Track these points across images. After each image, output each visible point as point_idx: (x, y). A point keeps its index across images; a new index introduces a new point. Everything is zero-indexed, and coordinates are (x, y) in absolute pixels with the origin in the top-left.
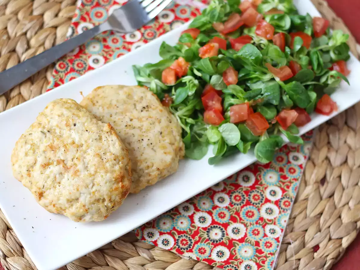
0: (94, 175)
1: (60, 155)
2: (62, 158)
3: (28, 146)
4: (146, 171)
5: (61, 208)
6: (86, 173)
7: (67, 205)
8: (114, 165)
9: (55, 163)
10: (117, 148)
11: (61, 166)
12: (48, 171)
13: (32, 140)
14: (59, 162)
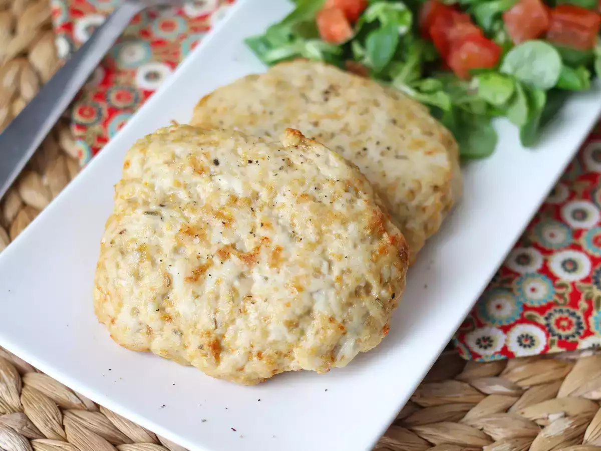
0: (318, 242)
1: (218, 237)
2: (226, 242)
3: (133, 258)
4: (414, 203)
5: (279, 353)
6: (301, 245)
7: (291, 338)
8: (351, 201)
9: (217, 260)
10: (337, 165)
11: (234, 258)
12: (209, 285)
13: (134, 240)
14: (224, 254)
